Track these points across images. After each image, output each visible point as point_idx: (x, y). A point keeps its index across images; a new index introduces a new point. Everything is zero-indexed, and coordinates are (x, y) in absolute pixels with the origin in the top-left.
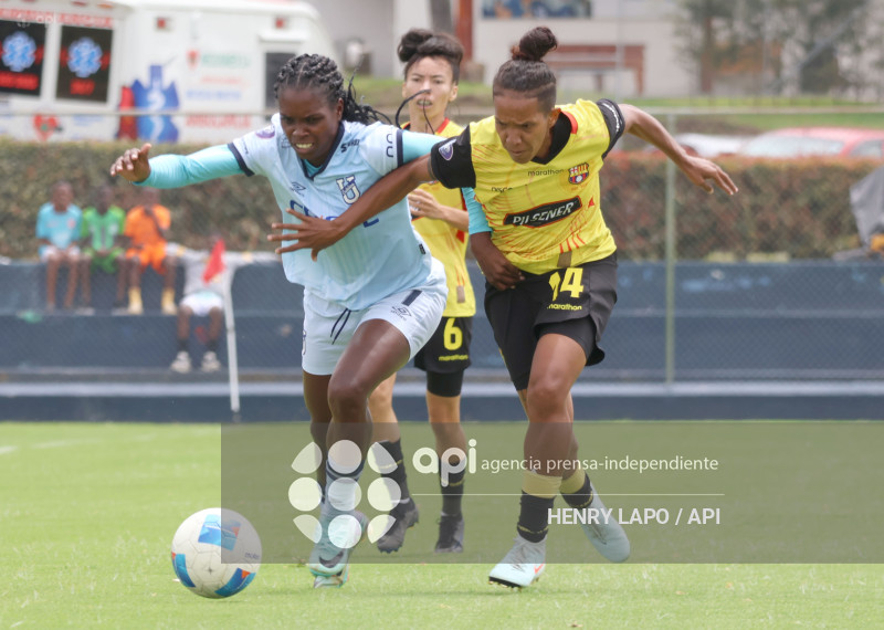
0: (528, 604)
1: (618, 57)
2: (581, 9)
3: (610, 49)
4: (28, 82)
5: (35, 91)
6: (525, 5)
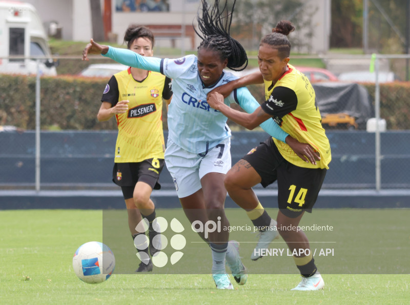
0: (139, 298)
1: (182, 31)
2: (164, 7)
3: (179, 27)
6: (137, 5)
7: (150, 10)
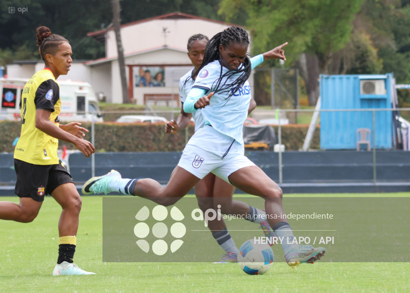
1: (172, 97)
2: (162, 84)
3: (170, 95)
4: (12, 105)
5: (14, 107)
6: (147, 83)
7: (155, 86)
